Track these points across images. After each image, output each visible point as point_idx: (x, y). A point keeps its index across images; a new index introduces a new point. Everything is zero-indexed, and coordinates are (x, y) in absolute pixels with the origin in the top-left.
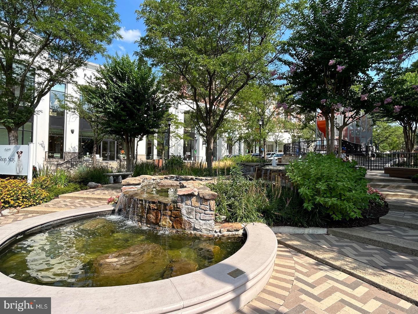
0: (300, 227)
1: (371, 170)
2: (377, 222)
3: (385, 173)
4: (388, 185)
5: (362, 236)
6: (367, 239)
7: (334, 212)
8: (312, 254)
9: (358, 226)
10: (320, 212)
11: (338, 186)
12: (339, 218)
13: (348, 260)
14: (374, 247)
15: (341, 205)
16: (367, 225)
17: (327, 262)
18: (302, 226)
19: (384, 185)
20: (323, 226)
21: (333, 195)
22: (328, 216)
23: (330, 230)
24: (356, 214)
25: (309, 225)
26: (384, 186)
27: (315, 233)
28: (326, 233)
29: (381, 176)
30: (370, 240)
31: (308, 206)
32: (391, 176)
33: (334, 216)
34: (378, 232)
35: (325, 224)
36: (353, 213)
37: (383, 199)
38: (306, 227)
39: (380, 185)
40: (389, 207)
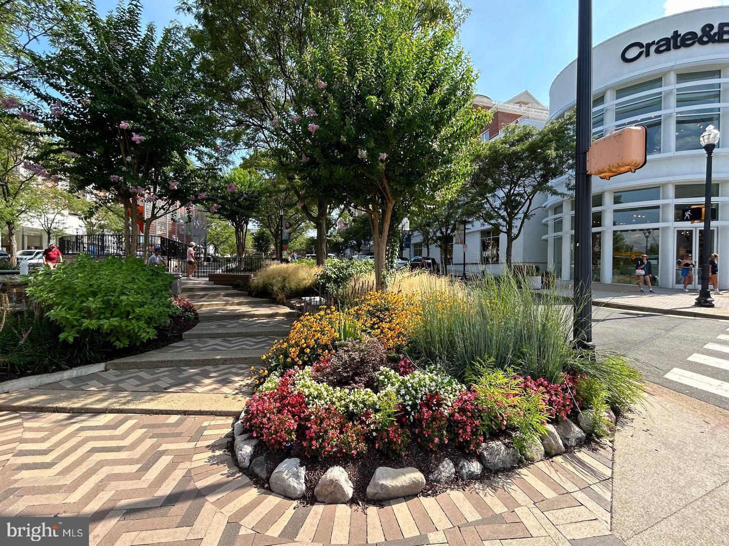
0: (53, 371)
1: (198, 277)
2: (179, 338)
3: (209, 281)
4: (207, 295)
5: (154, 360)
6: (159, 362)
7: (117, 337)
8: (64, 406)
9: (154, 349)
10: (92, 342)
11: (121, 301)
12: (124, 344)
13: (122, 395)
14: (167, 369)
15: (127, 326)
16: (167, 345)
17: (87, 409)
18: (60, 369)
19: (204, 294)
20: (98, 361)
21: (115, 313)
22: (109, 345)
23: (110, 364)
24: (149, 334)
25: (72, 365)
26: (204, 296)
27: (83, 374)
28: (103, 369)
29: (204, 284)
30: (162, 362)
31: (68, 336)
32: (215, 284)
33: (117, 343)
34: (176, 350)
35: (101, 358)
36: (144, 334)
37: (194, 311)
38: (66, 369)
39: (200, 295)
40: (200, 319)
